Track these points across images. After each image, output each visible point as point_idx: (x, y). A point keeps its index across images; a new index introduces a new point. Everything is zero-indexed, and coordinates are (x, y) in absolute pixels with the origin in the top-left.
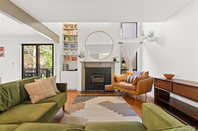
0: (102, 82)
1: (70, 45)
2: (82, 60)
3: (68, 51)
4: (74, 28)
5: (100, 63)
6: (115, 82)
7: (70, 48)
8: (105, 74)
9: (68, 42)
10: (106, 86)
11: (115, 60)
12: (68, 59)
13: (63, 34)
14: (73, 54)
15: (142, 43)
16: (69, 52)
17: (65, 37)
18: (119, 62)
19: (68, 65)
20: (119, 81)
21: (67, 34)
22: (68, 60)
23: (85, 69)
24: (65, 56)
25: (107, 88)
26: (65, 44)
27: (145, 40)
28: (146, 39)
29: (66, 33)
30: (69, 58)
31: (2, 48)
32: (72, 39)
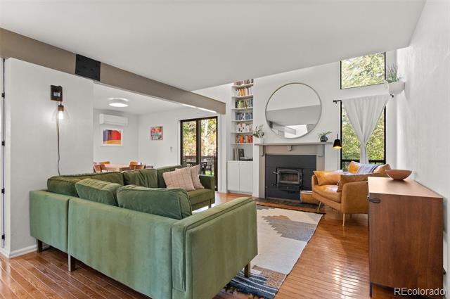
0: (296, 185)
1: (246, 114)
2: (260, 141)
3: (241, 126)
4: (251, 84)
5: (292, 146)
6: (315, 184)
7: (245, 120)
8: (302, 169)
9: (243, 110)
10: (303, 192)
11: (324, 139)
12: (242, 139)
13: (233, 98)
16: (243, 127)
17: (237, 101)
19: (243, 150)
20: (322, 182)
21: (240, 96)
22: (243, 142)
24: (238, 135)
25: (305, 197)
26: (238, 114)
29: (238, 94)
30: (244, 138)
31: (161, 127)
32: (248, 104)
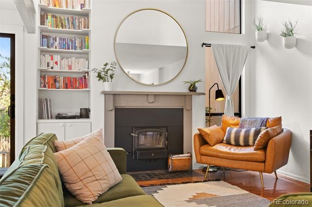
0: (160, 149)
1: (61, 39)
2: (107, 86)
3: (52, 59)
5: (156, 96)
6: (201, 145)
7: (57, 49)
8: (167, 128)
9: (55, 32)
10: (173, 158)
11: (193, 89)
12: (52, 82)
14: (70, 67)
15: (254, 47)
16: (56, 63)
17: (44, 14)
18: (204, 94)
20: (213, 142)
21: (51, 7)
22: (54, 86)
23: (113, 112)
24: (43, 75)
25: (177, 164)
27: (266, 41)
28: (267, 39)
30: (55, 81)
32: (65, 23)
